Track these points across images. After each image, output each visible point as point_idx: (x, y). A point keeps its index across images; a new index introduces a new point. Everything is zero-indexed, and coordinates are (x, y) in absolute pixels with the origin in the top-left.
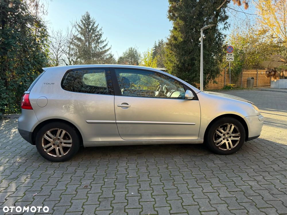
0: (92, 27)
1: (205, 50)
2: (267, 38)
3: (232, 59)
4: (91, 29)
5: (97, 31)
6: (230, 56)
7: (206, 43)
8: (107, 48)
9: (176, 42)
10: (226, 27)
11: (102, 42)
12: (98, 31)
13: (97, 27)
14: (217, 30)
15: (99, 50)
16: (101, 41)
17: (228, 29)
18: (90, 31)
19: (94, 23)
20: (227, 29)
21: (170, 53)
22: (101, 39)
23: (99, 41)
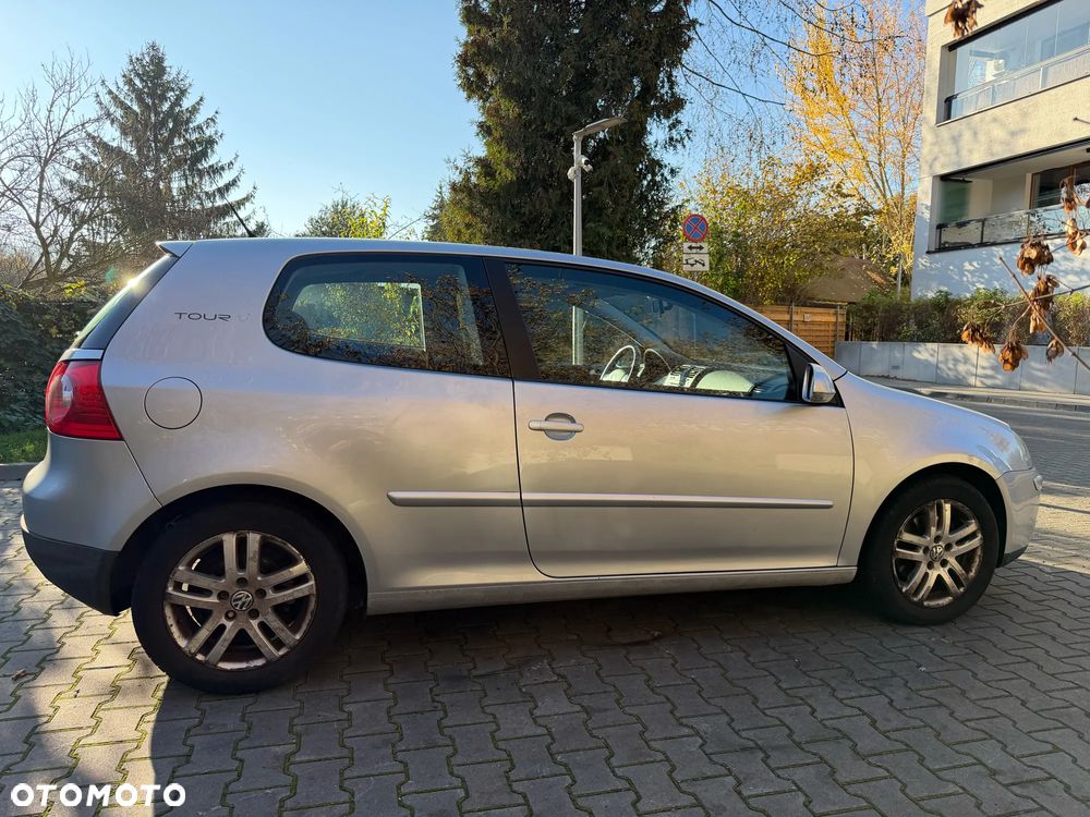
0: (172, 108)
1: (599, 221)
2: (822, 195)
3: (703, 265)
4: (170, 113)
5: (195, 124)
6: (694, 251)
7: (600, 193)
8: (233, 196)
9: (492, 183)
10: (675, 138)
11: (216, 171)
12: (199, 128)
13: (194, 110)
14: (645, 148)
15: (201, 204)
16: (212, 166)
17: (684, 146)
18: (163, 123)
19: (183, 92)
20: (679, 146)
21: (468, 226)
22: (212, 160)
23: (205, 164)
